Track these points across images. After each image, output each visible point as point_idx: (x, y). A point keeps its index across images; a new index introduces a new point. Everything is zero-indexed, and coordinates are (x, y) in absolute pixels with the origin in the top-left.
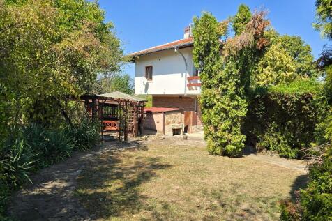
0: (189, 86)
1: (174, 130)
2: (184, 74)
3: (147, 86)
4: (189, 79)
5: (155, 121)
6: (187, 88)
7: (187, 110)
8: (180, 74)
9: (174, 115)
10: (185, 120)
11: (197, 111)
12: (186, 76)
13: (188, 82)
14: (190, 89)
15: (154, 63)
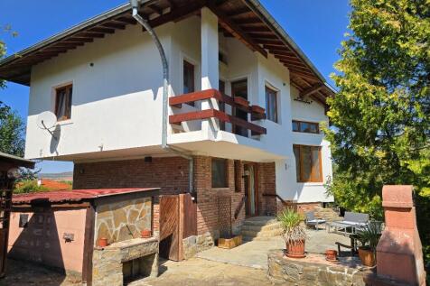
0: (176, 123)
1: (127, 264)
2: (161, 90)
3: (56, 137)
4: (175, 104)
5: (61, 233)
6: (169, 127)
7: (166, 191)
8: (150, 92)
9: (129, 209)
10: (163, 220)
11: (194, 194)
12: (165, 94)
13: (170, 112)
14: (176, 131)
15: (78, 77)
